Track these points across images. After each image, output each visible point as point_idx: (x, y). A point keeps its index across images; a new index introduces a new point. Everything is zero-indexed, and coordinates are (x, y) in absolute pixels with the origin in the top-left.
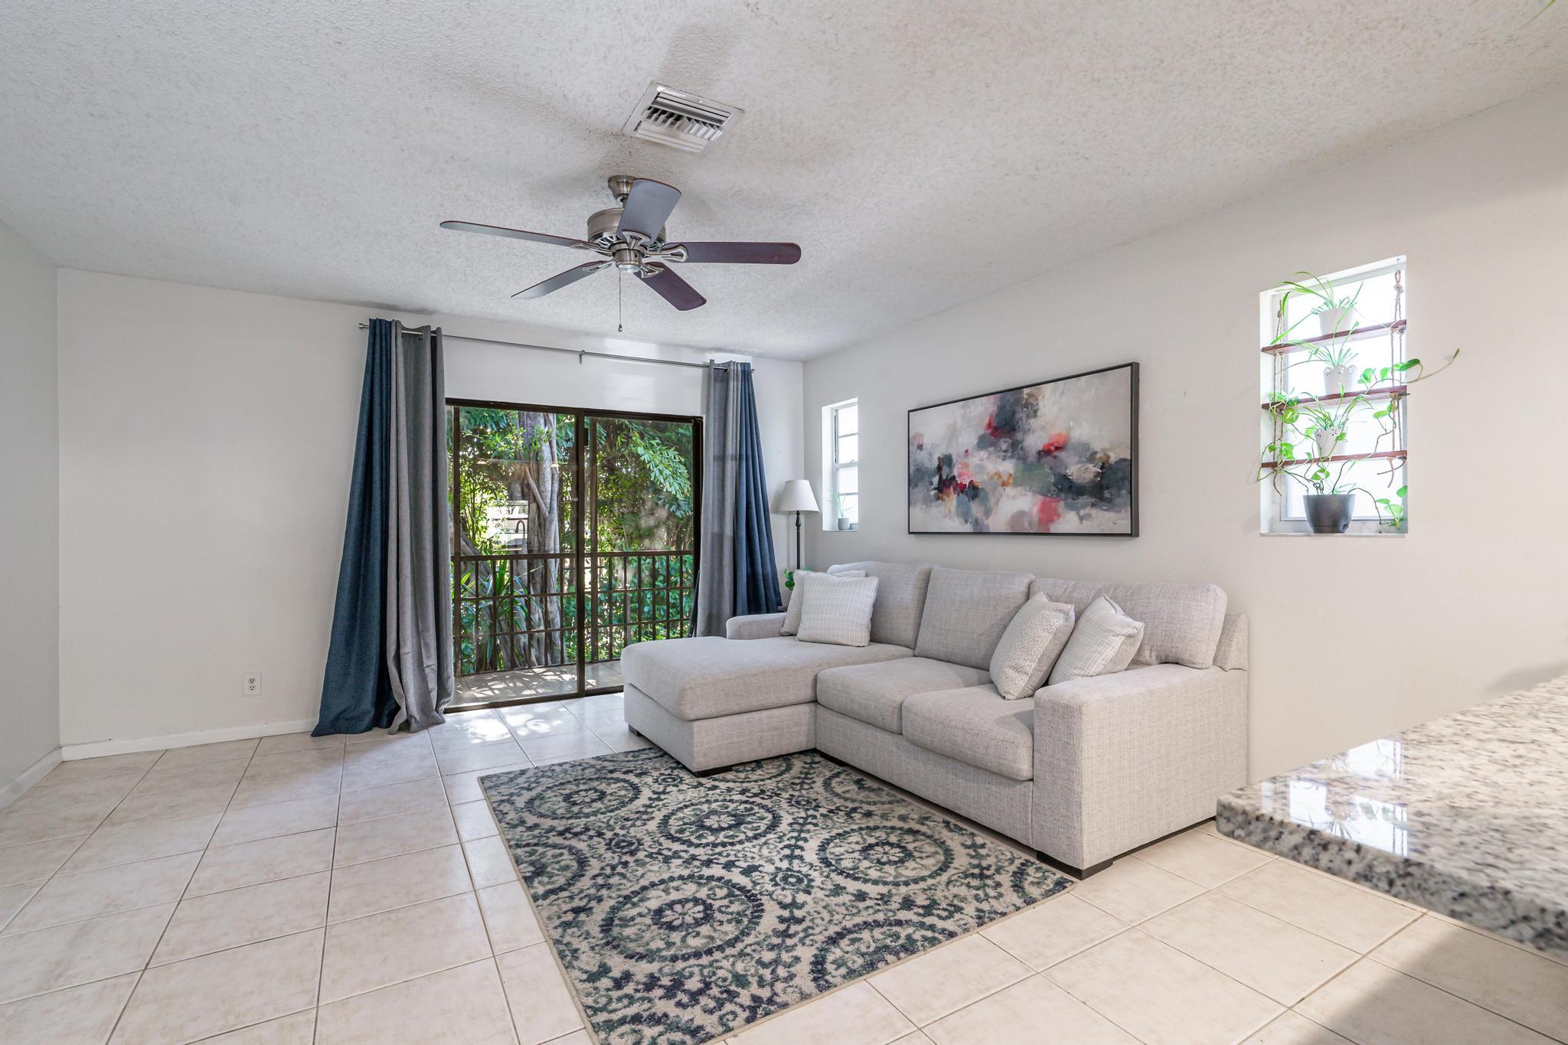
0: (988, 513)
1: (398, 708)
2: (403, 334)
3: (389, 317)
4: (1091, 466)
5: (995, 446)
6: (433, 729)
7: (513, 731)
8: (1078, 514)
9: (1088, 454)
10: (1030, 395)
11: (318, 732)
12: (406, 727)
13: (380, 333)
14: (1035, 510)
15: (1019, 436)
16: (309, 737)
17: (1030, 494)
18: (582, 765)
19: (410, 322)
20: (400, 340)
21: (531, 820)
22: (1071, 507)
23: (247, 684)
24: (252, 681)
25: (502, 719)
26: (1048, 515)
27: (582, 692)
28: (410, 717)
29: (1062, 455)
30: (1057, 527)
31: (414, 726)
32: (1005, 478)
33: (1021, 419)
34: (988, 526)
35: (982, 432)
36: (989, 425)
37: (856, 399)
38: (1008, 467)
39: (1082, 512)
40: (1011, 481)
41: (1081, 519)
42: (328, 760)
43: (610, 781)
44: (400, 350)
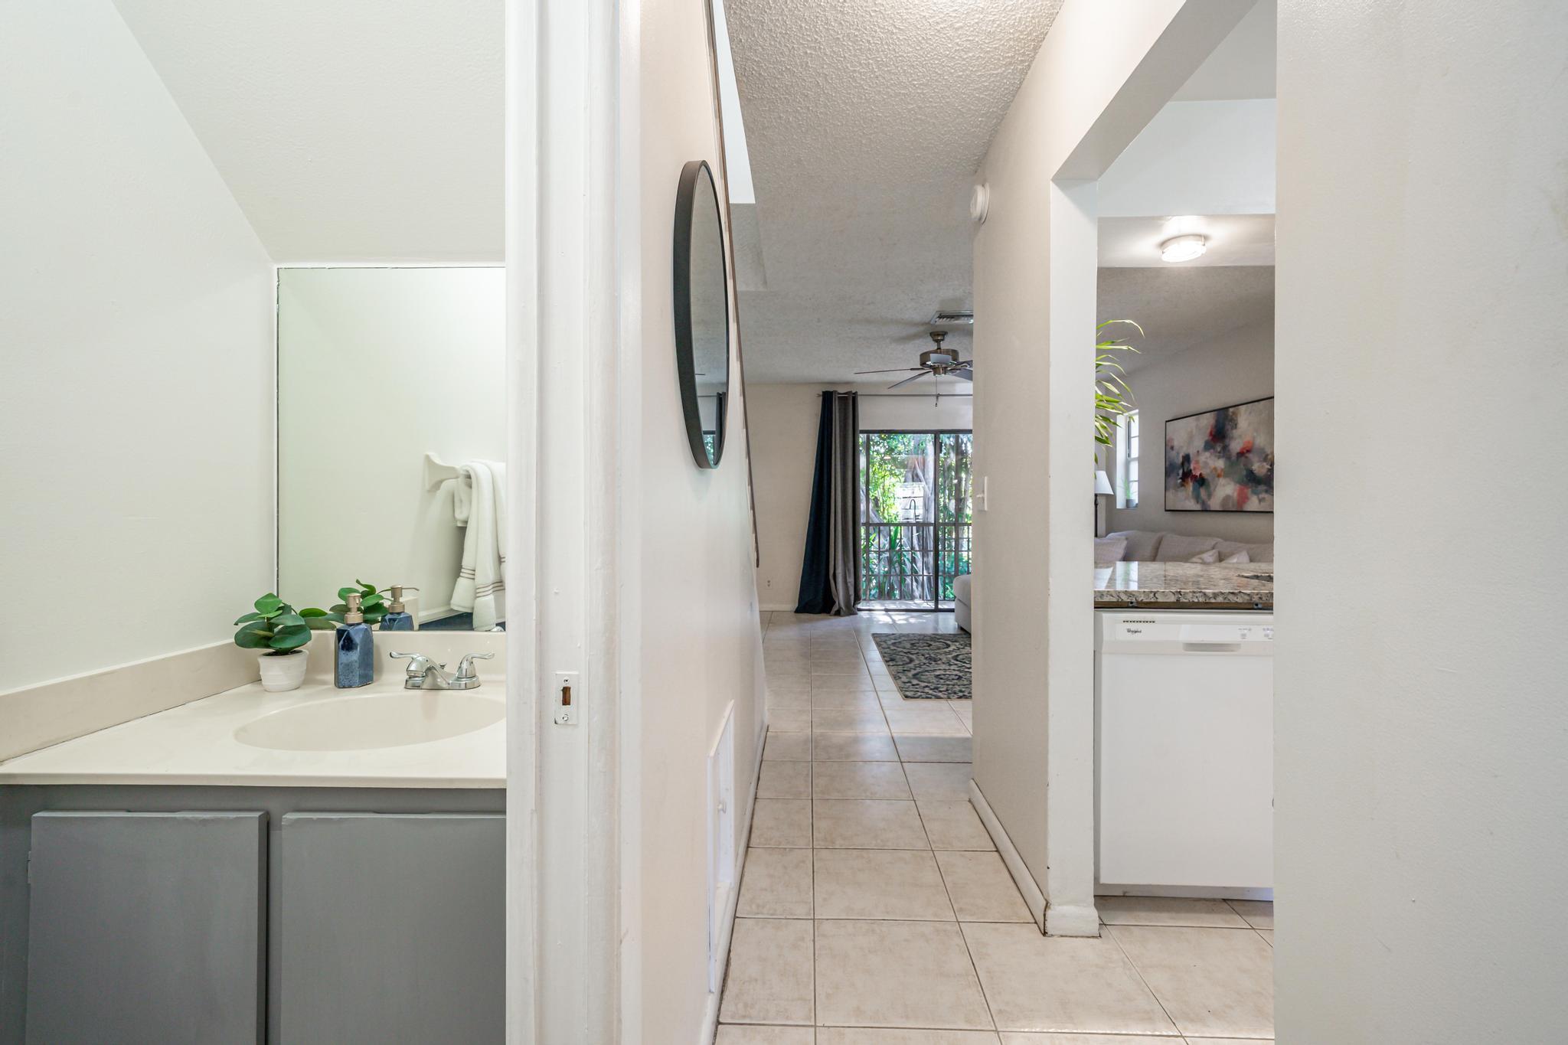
0: (1210, 496)
1: (835, 602)
2: (839, 397)
3: (830, 389)
4: (1265, 464)
5: (1214, 449)
6: (852, 616)
7: (894, 621)
8: (1258, 497)
9: (1264, 456)
10: (1233, 413)
11: (797, 611)
12: (838, 613)
13: (827, 398)
14: (1235, 495)
15: (1227, 441)
16: (793, 613)
17: (1232, 483)
18: (925, 636)
19: (842, 390)
20: (837, 399)
21: (892, 648)
22: (1255, 493)
23: (767, 583)
24: (769, 582)
25: (890, 616)
26: (1243, 499)
27: (937, 610)
28: (840, 608)
29: (1250, 455)
30: (1249, 507)
31: (842, 613)
32: (1219, 471)
33: (1228, 430)
34: (1209, 506)
35: (1207, 438)
36: (1211, 434)
37: (1137, 411)
38: (1220, 464)
39: (1261, 496)
40: (1222, 474)
41: (1260, 501)
42: (800, 621)
43: (935, 641)
44: (837, 408)
